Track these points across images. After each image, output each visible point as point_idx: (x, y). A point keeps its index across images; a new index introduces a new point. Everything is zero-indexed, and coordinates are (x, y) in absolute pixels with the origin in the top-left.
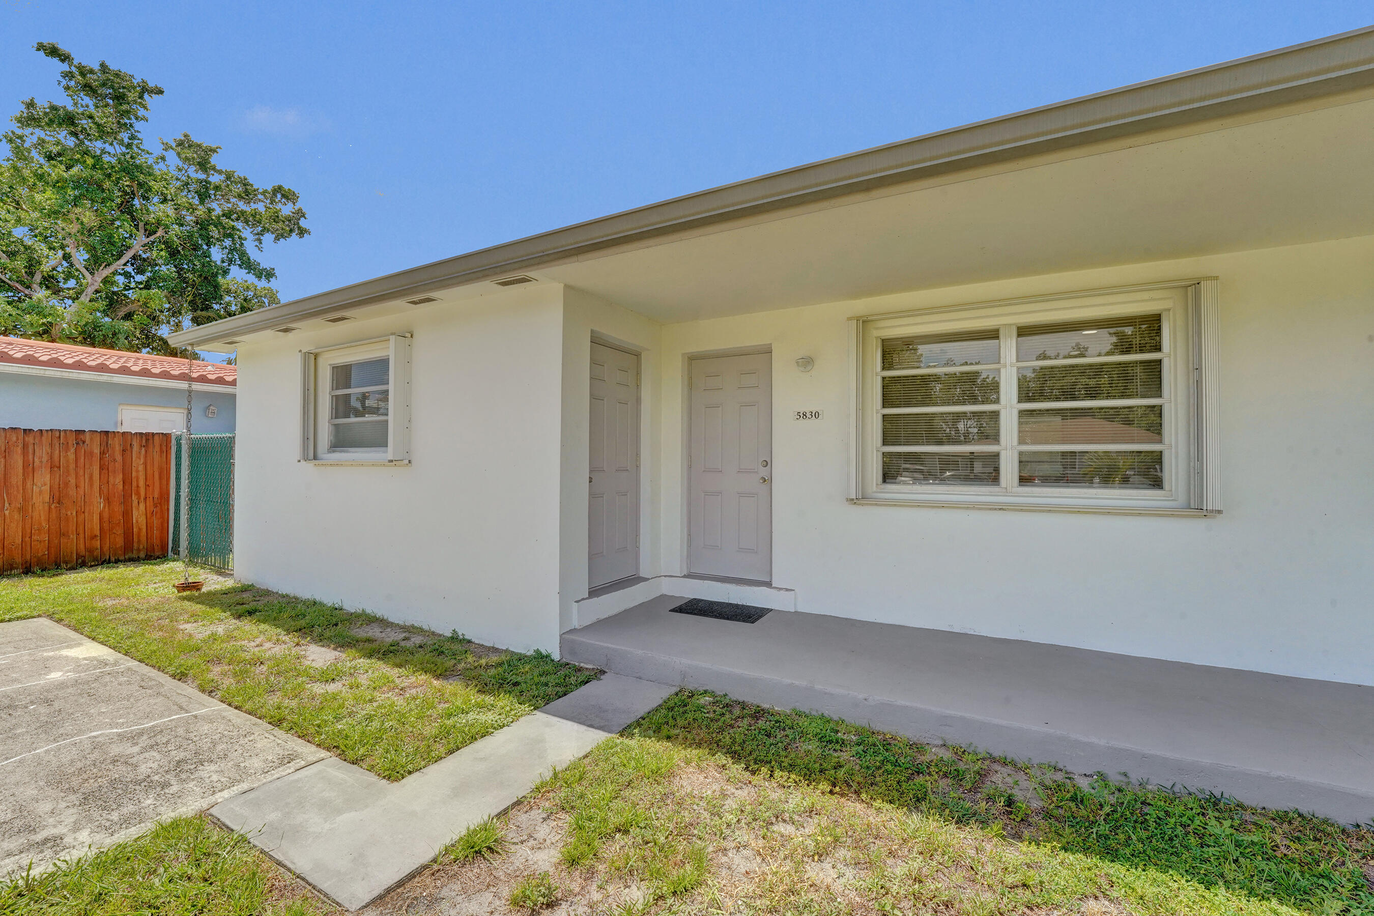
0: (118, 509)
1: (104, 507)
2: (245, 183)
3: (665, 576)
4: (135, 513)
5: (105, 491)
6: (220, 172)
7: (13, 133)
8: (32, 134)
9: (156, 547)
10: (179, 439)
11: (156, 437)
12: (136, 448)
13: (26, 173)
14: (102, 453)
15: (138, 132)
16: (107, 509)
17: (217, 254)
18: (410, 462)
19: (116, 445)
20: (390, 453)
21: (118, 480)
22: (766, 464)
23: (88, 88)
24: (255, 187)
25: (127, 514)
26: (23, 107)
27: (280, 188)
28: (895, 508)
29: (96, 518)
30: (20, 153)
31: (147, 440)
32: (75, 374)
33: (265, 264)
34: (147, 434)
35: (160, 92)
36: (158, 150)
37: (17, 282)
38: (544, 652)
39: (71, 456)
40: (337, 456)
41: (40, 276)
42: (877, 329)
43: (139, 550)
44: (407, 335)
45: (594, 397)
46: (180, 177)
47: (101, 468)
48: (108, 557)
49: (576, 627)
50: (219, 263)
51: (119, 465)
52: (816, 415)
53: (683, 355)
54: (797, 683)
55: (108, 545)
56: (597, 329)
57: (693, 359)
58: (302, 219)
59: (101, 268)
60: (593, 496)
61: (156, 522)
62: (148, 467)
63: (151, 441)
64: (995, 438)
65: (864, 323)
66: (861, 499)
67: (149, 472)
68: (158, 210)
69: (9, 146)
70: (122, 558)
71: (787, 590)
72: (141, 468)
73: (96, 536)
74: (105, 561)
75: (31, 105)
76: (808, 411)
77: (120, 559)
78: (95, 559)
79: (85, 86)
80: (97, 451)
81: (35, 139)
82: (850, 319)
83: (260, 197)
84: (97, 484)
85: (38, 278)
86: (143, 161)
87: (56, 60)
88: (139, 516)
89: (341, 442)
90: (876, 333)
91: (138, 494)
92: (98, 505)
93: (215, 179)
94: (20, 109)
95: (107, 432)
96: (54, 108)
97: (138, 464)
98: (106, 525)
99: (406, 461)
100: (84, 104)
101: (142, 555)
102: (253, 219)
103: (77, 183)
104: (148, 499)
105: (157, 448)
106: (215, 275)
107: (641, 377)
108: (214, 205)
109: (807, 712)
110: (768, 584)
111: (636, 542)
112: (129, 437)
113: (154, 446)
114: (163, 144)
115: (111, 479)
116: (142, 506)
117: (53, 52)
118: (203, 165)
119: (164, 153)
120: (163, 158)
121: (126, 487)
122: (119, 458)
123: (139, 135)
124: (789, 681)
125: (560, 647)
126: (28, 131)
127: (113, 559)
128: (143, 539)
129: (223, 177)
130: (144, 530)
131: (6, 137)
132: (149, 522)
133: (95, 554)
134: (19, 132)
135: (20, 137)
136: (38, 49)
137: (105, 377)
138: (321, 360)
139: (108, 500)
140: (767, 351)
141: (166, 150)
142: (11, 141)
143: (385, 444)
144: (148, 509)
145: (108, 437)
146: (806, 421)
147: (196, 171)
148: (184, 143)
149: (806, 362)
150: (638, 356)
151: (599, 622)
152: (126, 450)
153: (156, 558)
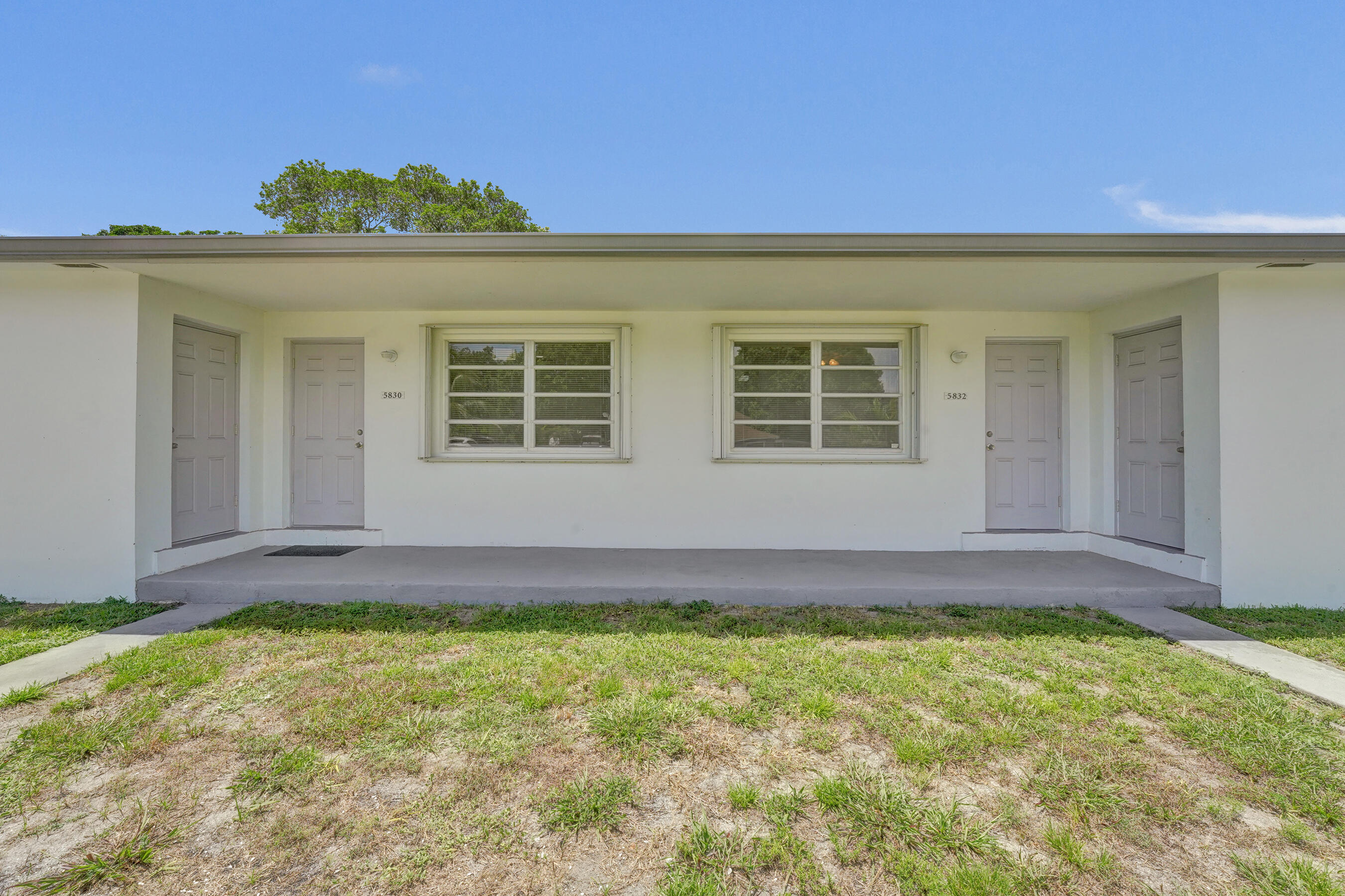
3: (267, 530)
22: (361, 432)
28: (456, 464)
38: (117, 598)
42: (445, 334)
45: (177, 373)
49: (157, 573)
52: (399, 395)
53: (285, 339)
54: (347, 583)
56: (180, 313)
57: (295, 344)
60: (176, 460)
64: (520, 416)
65: (432, 331)
66: (430, 457)
71: (376, 530)
76: (393, 391)
82: (421, 326)
90: (445, 337)
107: (239, 355)
109: (354, 602)
110: (362, 528)
111: (235, 501)
124: (341, 583)
125: (137, 591)
140: (361, 343)
146: (391, 400)
149: (391, 355)
150: (235, 337)
151: (184, 569)
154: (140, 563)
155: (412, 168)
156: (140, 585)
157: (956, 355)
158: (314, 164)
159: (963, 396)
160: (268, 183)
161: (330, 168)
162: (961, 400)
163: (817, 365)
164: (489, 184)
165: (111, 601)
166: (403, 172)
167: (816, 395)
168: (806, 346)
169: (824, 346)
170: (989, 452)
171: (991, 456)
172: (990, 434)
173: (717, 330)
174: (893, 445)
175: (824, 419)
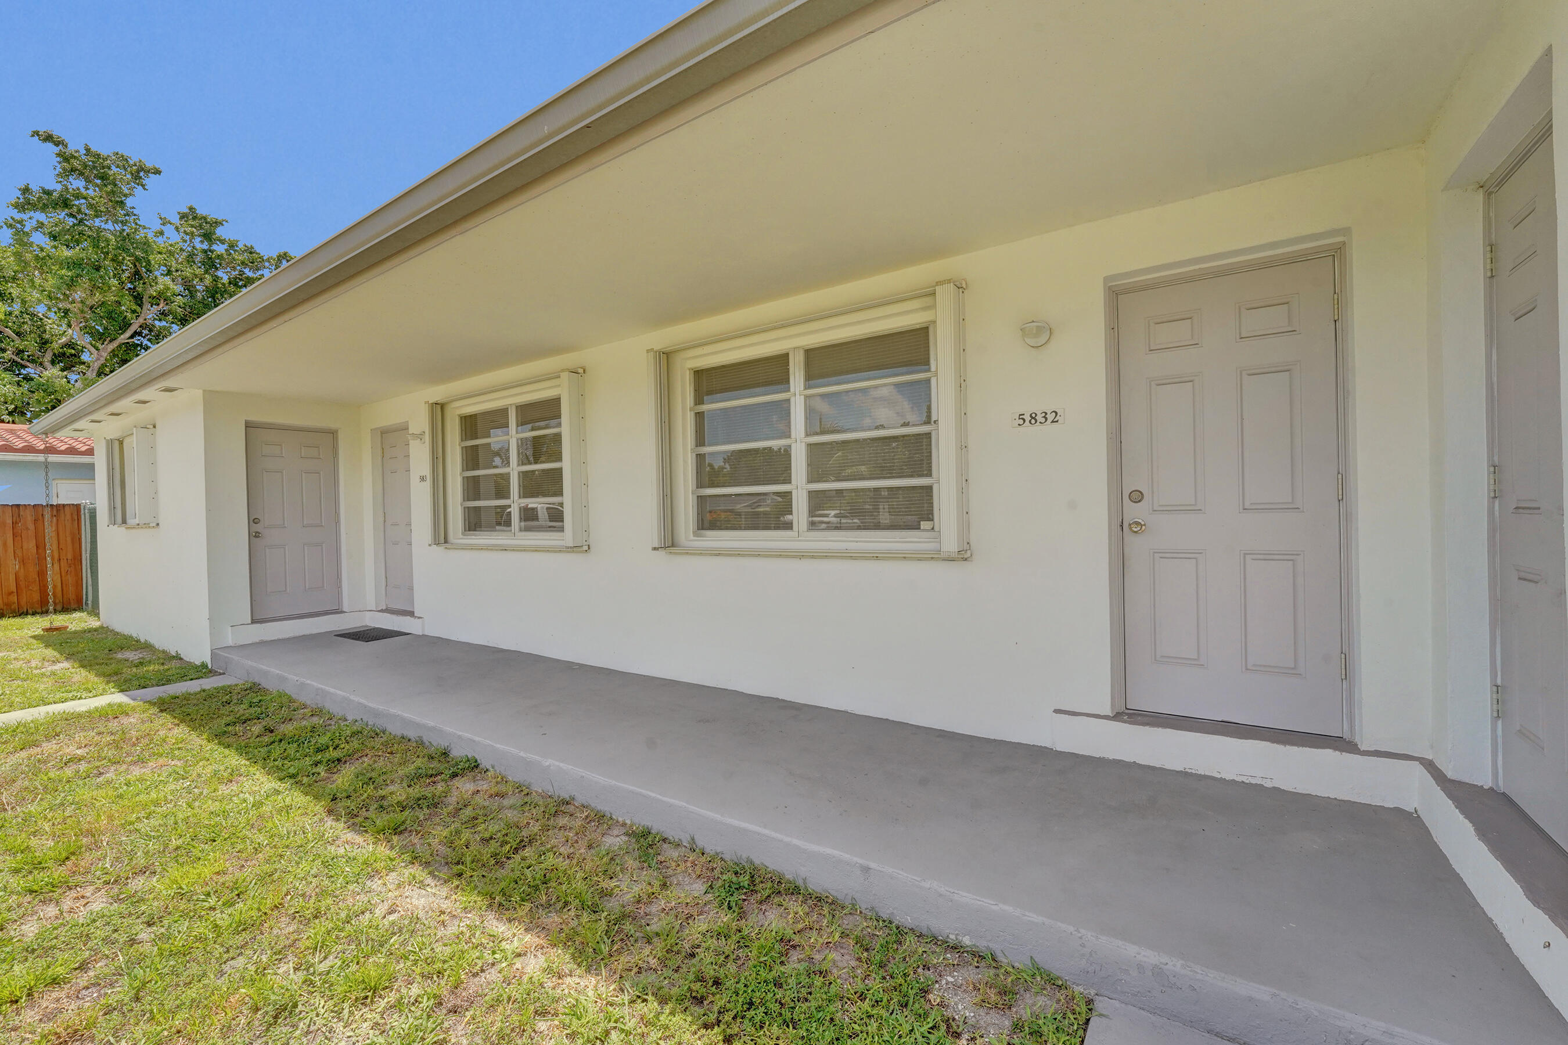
0: (33, 571)
1: (20, 568)
2: (250, 251)
4: (49, 573)
5: (20, 554)
6: (223, 242)
7: (12, 218)
8: (30, 218)
9: (72, 601)
11: (67, 508)
12: (47, 517)
13: (28, 256)
14: (14, 524)
15: (134, 208)
16: (22, 570)
18: (158, 524)
19: (28, 517)
20: (138, 518)
21: (30, 545)
23: (76, 172)
24: (260, 254)
25: (42, 574)
26: (19, 194)
29: (12, 578)
30: (21, 237)
31: (58, 511)
32: (8, 457)
34: (58, 506)
35: (160, 173)
36: (157, 226)
37: (29, 361)
41: (51, 354)
43: (55, 604)
44: (149, 426)
46: (184, 248)
47: (14, 536)
48: (25, 611)
51: (31, 533)
52: (426, 478)
55: (25, 600)
56: (252, 418)
59: (106, 343)
61: (70, 579)
62: (61, 533)
63: (62, 511)
67: (62, 537)
69: (11, 231)
70: (39, 610)
72: (53, 534)
73: (13, 592)
74: (22, 613)
75: (26, 190)
76: (423, 474)
77: (38, 611)
78: (13, 612)
80: (9, 522)
81: (34, 223)
83: (267, 264)
84: (11, 549)
85: (49, 356)
86: (143, 235)
87: (50, 145)
88: (52, 576)
91: (51, 556)
92: (13, 566)
93: (220, 249)
94: (15, 195)
95: (18, 506)
96: (48, 193)
97: (49, 531)
98: (22, 584)
99: (153, 524)
100: (75, 188)
101: (59, 608)
103: (74, 264)
104: (62, 560)
105: (68, 517)
107: (337, 450)
108: (220, 273)
110: (411, 614)
112: (41, 509)
113: (65, 515)
114: (161, 218)
115: (25, 546)
116: (56, 566)
117: (49, 138)
118: (208, 237)
119: (163, 228)
120: (162, 233)
121: (40, 551)
122: (31, 527)
123: (135, 212)
126: (24, 216)
127: (30, 612)
128: (59, 595)
129: (225, 246)
130: (59, 585)
131: (6, 224)
132: (63, 579)
133: (13, 607)
134: (18, 216)
135: (20, 222)
136: (33, 136)
138: (125, 445)
139: (23, 562)
141: (164, 224)
142: (11, 226)
144: (62, 570)
145: (19, 510)
146: (423, 483)
147: (202, 242)
148: (189, 215)
150: (333, 433)
152: (38, 520)
153: (75, 610)
167: (799, 440)
168: (783, 359)
169: (810, 354)
170: (1129, 537)
171: (1137, 545)
172: (1137, 497)
173: (665, 359)
174: (924, 525)
175: (810, 481)
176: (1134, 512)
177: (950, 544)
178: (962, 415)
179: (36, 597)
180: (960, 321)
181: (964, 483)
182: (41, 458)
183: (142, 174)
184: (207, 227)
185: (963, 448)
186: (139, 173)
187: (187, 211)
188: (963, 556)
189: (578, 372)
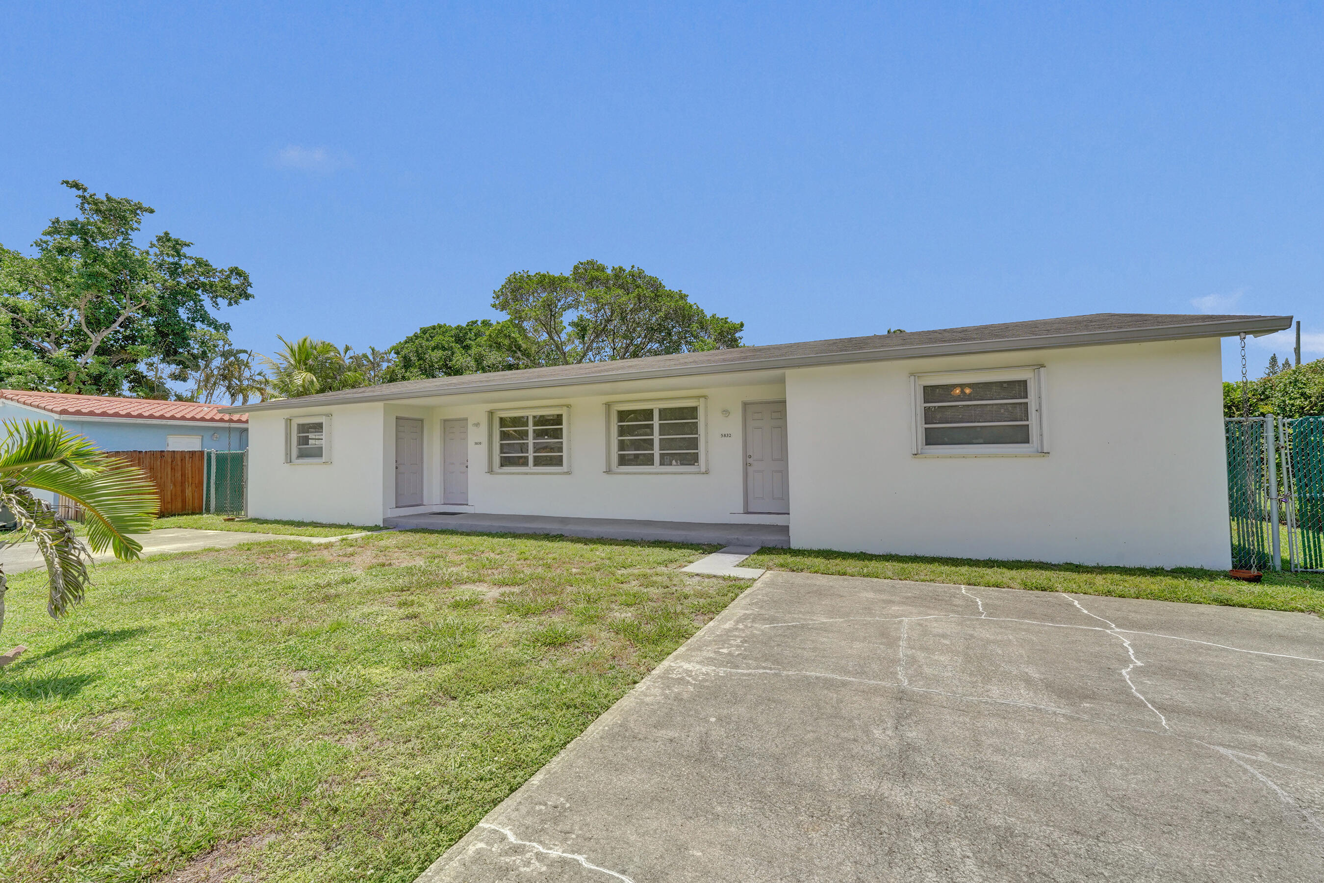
0: (179, 489)
2: (208, 265)
3: (434, 504)
4: (187, 491)
5: (173, 480)
7: (41, 240)
9: (198, 507)
10: (209, 454)
11: (198, 453)
12: (187, 459)
14: (172, 461)
15: (132, 236)
16: (174, 489)
17: (183, 314)
18: (331, 463)
19: (179, 457)
20: (324, 459)
21: (179, 475)
22: (467, 461)
23: (98, 211)
24: (214, 267)
25: (183, 492)
26: (50, 223)
27: (236, 268)
28: (501, 475)
29: (169, 493)
31: (193, 455)
32: (140, 421)
33: (221, 320)
34: (192, 452)
35: (152, 211)
39: (159, 463)
40: (301, 461)
43: (188, 510)
44: (329, 415)
45: (398, 439)
47: (172, 469)
48: (174, 513)
49: (389, 518)
50: (186, 321)
51: (179, 467)
52: (480, 443)
53: (442, 421)
55: (174, 507)
56: (399, 415)
57: (445, 422)
58: (249, 287)
59: (102, 330)
60: (397, 474)
61: (196, 495)
62: (193, 468)
63: (195, 455)
64: (527, 451)
65: (491, 413)
66: (492, 472)
67: (194, 471)
68: (142, 288)
69: (39, 249)
70: (181, 513)
71: (473, 506)
72: (190, 468)
73: (169, 503)
74: (173, 515)
75: (56, 221)
76: (476, 441)
78: (169, 514)
79: (97, 210)
80: (170, 460)
82: (486, 411)
83: (218, 274)
84: (169, 478)
86: (135, 254)
87: (75, 191)
88: (188, 493)
89: (302, 455)
90: (498, 416)
91: (188, 482)
92: (170, 487)
93: (185, 262)
94: (47, 225)
96: (72, 223)
97: (188, 466)
98: (173, 498)
99: (328, 463)
101: (190, 512)
102: (209, 288)
104: (193, 484)
105: (197, 458)
106: (184, 330)
107: (423, 428)
108: (181, 280)
110: (467, 505)
111: (422, 492)
112: (184, 453)
114: (149, 243)
115: (176, 474)
116: (190, 488)
117: (76, 186)
118: (178, 255)
121: (183, 478)
122: (179, 463)
125: (383, 523)
126: (51, 238)
127: (177, 514)
128: (191, 503)
129: (191, 261)
130: (191, 499)
131: (35, 243)
132: (193, 495)
133: (168, 511)
134: (45, 239)
135: (46, 242)
136: (63, 184)
137: (164, 422)
138: (292, 422)
139: (175, 485)
142: (39, 245)
143: (321, 456)
144: (193, 489)
145: (175, 453)
146: (477, 446)
148: (165, 237)
149: (477, 425)
150: (422, 420)
151: (399, 517)
152: (183, 460)
153: (197, 514)
154: (384, 512)
155: (582, 264)
156: (384, 521)
157: (726, 412)
158: (522, 273)
159: (729, 435)
160: (497, 290)
161: (532, 273)
162: (728, 438)
163: (656, 422)
164: (633, 267)
165: (376, 525)
166: (576, 268)
167: (656, 437)
168: (651, 411)
169: (660, 411)
170: (748, 467)
171: (750, 469)
172: (750, 457)
173: (608, 405)
174: (696, 464)
175: (660, 450)
176: (749, 461)
177: (703, 469)
178: (707, 433)
179: (180, 505)
180: (706, 407)
181: (707, 452)
182: (227, 425)
183: (138, 212)
184: (177, 247)
185: (707, 442)
186: (137, 209)
187: (162, 235)
188: (707, 472)
189: (568, 406)
